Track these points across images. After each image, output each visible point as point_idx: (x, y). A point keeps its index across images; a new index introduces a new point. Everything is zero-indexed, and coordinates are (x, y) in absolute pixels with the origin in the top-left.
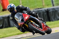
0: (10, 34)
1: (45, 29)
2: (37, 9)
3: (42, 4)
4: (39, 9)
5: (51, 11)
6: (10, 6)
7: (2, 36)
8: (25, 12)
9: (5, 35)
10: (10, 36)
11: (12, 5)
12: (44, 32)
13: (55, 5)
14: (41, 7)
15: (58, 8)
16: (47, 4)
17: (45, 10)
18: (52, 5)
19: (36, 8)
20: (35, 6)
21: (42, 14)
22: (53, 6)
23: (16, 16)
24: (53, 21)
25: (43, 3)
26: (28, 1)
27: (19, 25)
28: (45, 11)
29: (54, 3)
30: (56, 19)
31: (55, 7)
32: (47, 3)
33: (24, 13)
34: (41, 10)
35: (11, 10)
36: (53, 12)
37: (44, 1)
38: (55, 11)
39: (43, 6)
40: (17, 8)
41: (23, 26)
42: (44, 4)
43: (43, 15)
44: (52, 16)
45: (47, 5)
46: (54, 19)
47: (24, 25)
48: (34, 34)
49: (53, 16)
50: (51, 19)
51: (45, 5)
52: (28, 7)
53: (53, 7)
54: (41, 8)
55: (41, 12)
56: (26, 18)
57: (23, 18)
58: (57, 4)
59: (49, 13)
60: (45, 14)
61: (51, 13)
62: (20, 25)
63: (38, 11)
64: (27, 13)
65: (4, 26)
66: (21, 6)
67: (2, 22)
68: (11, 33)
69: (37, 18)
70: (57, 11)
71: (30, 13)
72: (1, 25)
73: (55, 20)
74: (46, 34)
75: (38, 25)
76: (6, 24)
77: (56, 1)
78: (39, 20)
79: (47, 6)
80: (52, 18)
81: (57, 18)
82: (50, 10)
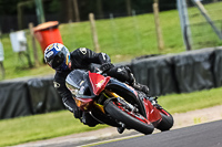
0: (66, 129)
1: (153, 116)
2: (142, 58)
4: (147, 57)
5: (182, 63)
6: (54, 50)
7: (41, 136)
8: (96, 67)
9: (52, 131)
10: (66, 134)
11: (59, 47)
12: (149, 124)
13: (193, 47)
16: (172, 44)
17: (165, 61)
18: (185, 47)
19: (139, 55)
20: (135, 50)
21: (156, 71)
22: (189, 48)
24: (186, 91)
25: (158, 39)
26: (115, 36)
27: (79, 105)
28: (164, 64)
29: (191, 41)
30: (195, 86)
31: (193, 52)
32: (171, 41)
34: (155, 62)
36: (187, 65)
37: (161, 36)
39: (160, 49)
40: (72, 57)
41: (89, 110)
44: (185, 76)
45: (172, 47)
46: (191, 85)
49: (188, 78)
50: (181, 87)
51: (166, 47)
52: (104, 55)
53: (187, 53)
55: (154, 66)
56: (99, 85)
57: (90, 85)
58: (200, 43)
59: (177, 70)
60: (166, 71)
61: (183, 69)
62: (82, 107)
63: (146, 63)
64: (100, 72)
65: (48, 106)
66: (84, 49)
67: (42, 96)
68: (67, 125)
70: (199, 63)
72: (40, 104)
73: (194, 90)
74: (156, 131)
75: (131, 106)
76: (53, 101)
78: (135, 92)
79: (169, 49)
80: (185, 82)
81: (199, 84)
82: (178, 61)
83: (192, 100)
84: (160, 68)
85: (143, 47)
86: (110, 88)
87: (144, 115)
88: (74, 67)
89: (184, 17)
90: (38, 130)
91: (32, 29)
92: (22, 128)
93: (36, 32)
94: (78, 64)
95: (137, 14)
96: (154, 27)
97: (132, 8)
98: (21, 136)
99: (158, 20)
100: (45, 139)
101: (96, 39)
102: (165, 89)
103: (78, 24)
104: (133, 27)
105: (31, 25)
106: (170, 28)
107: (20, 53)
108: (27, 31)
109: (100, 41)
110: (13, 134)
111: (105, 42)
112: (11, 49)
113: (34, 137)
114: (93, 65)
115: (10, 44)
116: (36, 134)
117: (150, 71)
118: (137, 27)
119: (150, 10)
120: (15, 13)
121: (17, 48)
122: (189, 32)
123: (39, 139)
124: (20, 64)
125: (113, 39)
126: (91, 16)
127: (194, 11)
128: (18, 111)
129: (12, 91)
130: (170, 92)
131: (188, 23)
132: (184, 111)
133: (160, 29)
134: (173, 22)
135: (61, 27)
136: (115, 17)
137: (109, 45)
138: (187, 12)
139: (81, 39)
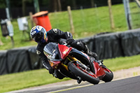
2: (101, 34)
3: (109, 26)
4: (104, 33)
5: (126, 37)
6: (36, 30)
8: (64, 41)
9: (43, 80)
12: (96, 78)
13: (133, 27)
14: (107, 31)
15: (138, 33)
17: (115, 36)
18: (128, 27)
21: (109, 43)
22: (130, 28)
23: (46, 49)
24: (129, 56)
25: (111, 23)
28: (114, 38)
29: (132, 24)
30: (134, 52)
31: (133, 31)
32: (119, 23)
33: (61, 43)
34: (109, 37)
35: (38, 37)
36: (129, 39)
37: (112, 20)
38: (133, 38)
39: (112, 29)
41: (58, 68)
42: (113, 25)
43: (112, 44)
45: (120, 27)
46: (132, 52)
47: (60, 66)
48: (79, 83)
49: (130, 47)
50: (125, 53)
51: (116, 27)
53: (129, 31)
54: (107, 33)
55: (108, 39)
57: (59, 53)
58: (137, 25)
60: (116, 42)
61: (126, 41)
62: (54, 66)
63: (103, 38)
64: (66, 44)
66: (56, 30)
69: (86, 52)
70: (136, 37)
71: (72, 43)
72: (36, 63)
73: (133, 54)
77: (135, 20)
79: (118, 29)
80: (128, 50)
81: (136, 51)
82: (124, 36)
83: (132, 61)
84: (112, 41)
85: (101, 27)
86: (72, 54)
87: (94, 72)
88: (49, 41)
89: (127, 8)
90: (35, 80)
91: (32, 16)
92: (25, 79)
93: (34, 18)
94: (52, 39)
95: (98, 6)
96: (108, 14)
97: (95, 3)
98: (24, 83)
99: (111, 10)
100: (39, 85)
101: (72, 22)
102: (115, 54)
103: (60, 13)
104: (95, 15)
105: (31, 13)
106: (118, 16)
107: (24, 31)
108: (28, 17)
109: (74, 23)
110: (19, 82)
111: (78, 24)
112: (18, 29)
113: (32, 84)
114: (62, 40)
115: (17, 25)
116: (34, 82)
117: (106, 43)
118: (98, 15)
119: (106, 4)
120: (21, 6)
121: (22, 28)
122: (130, 18)
123: (35, 86)
124: (24, 38)
125: (82, 22)
126: (69, 7)
127: (133, 4)
128: (22, 68)
129: (19, 55)
130: (118, 56)
131: (130, 12)
132: (127, 68)
133: (112, 16)
134: (120, 12)
135: (50, 14)
136: (84, 8)
137: (80, 26)
138: (129, 5)
139: (63, 22)
